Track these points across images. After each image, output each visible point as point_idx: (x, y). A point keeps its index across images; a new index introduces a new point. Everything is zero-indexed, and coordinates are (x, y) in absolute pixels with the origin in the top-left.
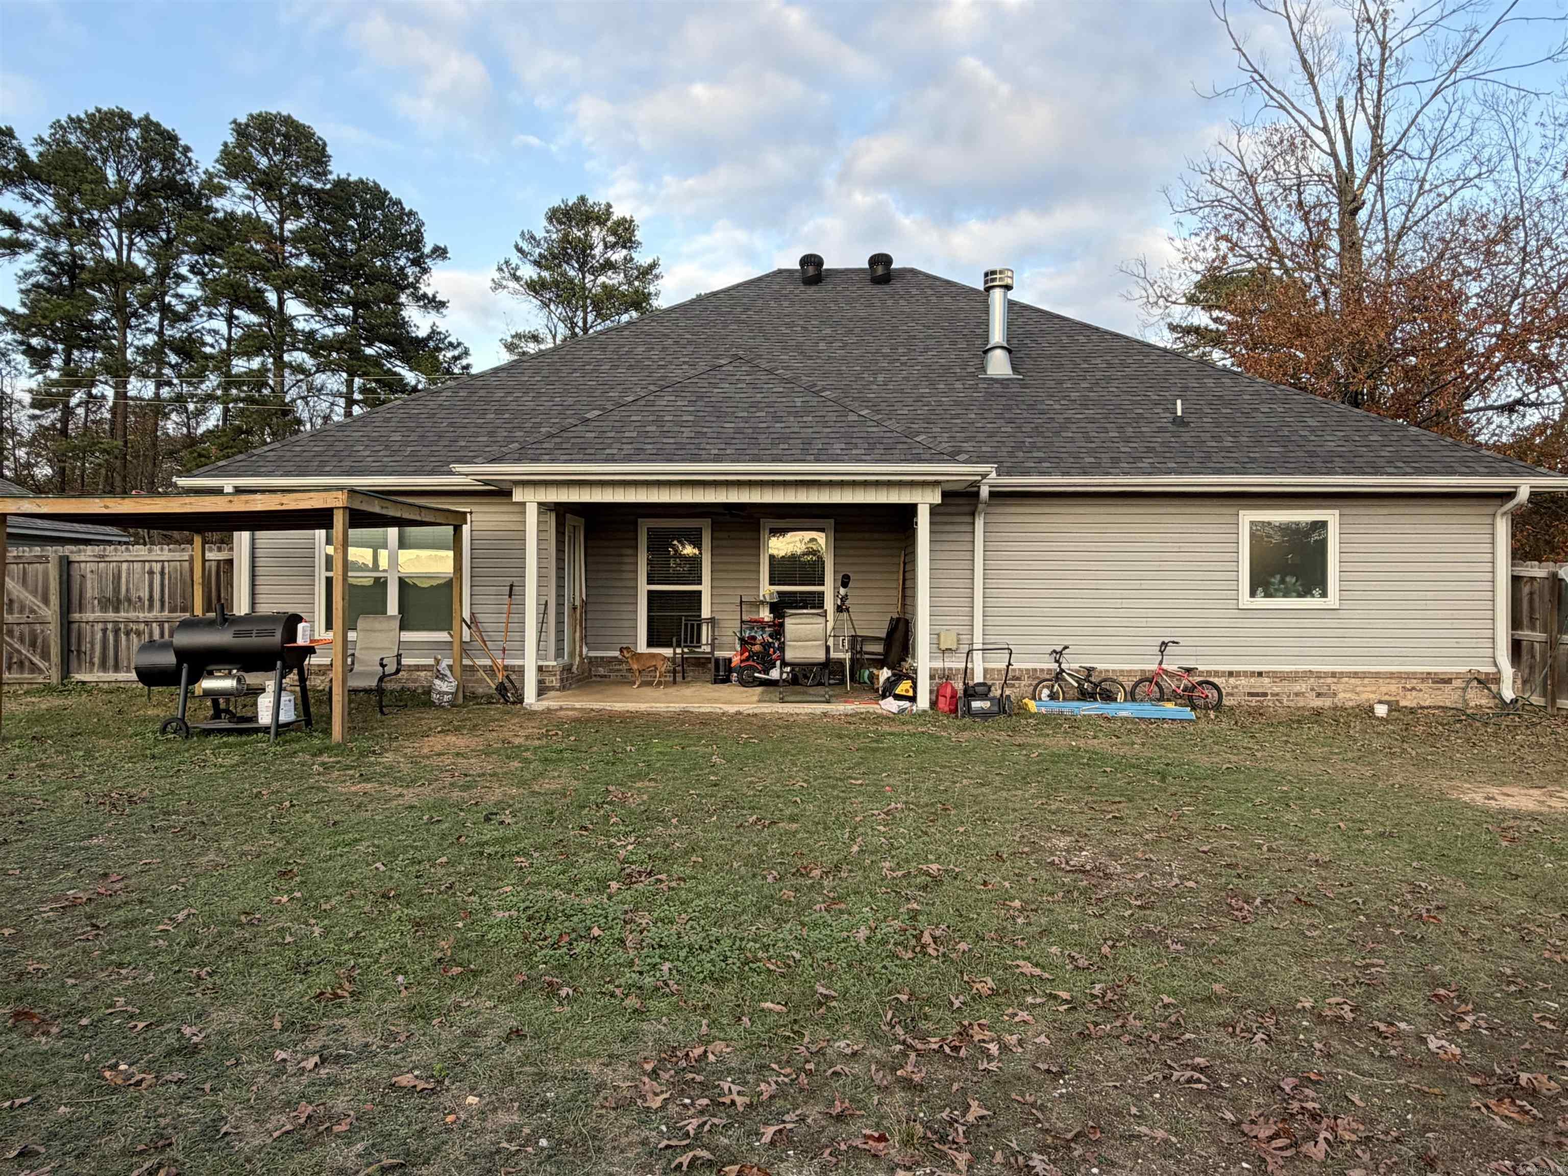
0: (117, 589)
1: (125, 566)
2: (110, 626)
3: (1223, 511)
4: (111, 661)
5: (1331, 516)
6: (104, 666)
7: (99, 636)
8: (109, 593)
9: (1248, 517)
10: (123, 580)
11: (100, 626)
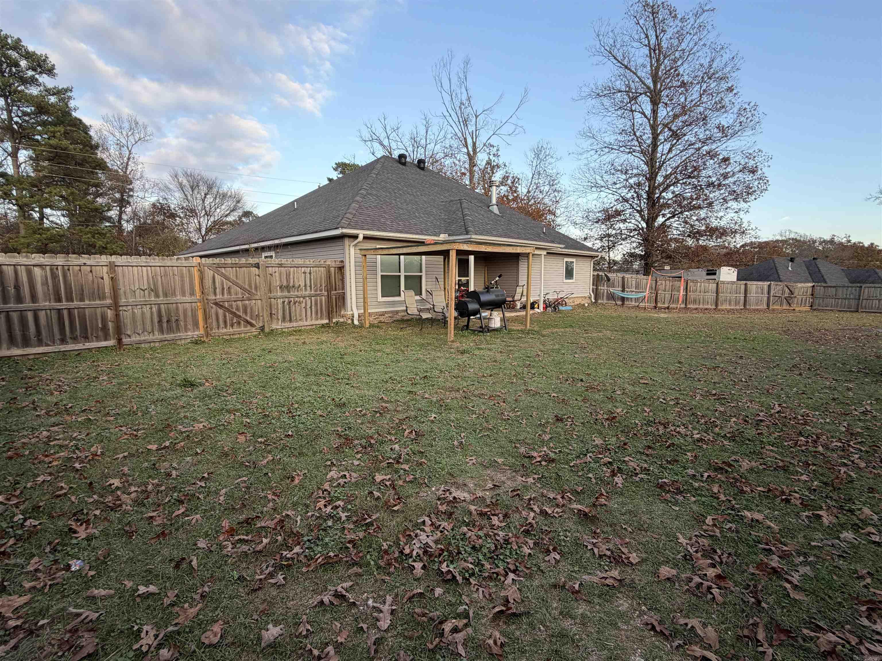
0: (288, 281)
1: (292, 269)
2: (287, 300)
3: (560, 258)
4: (288, 318)
5: (574, 260)
6: (284, 319)
7: (280, 306)
8: (285, 284)
9: (566, 259)
10: (292, 276)
11: (282, 300)
